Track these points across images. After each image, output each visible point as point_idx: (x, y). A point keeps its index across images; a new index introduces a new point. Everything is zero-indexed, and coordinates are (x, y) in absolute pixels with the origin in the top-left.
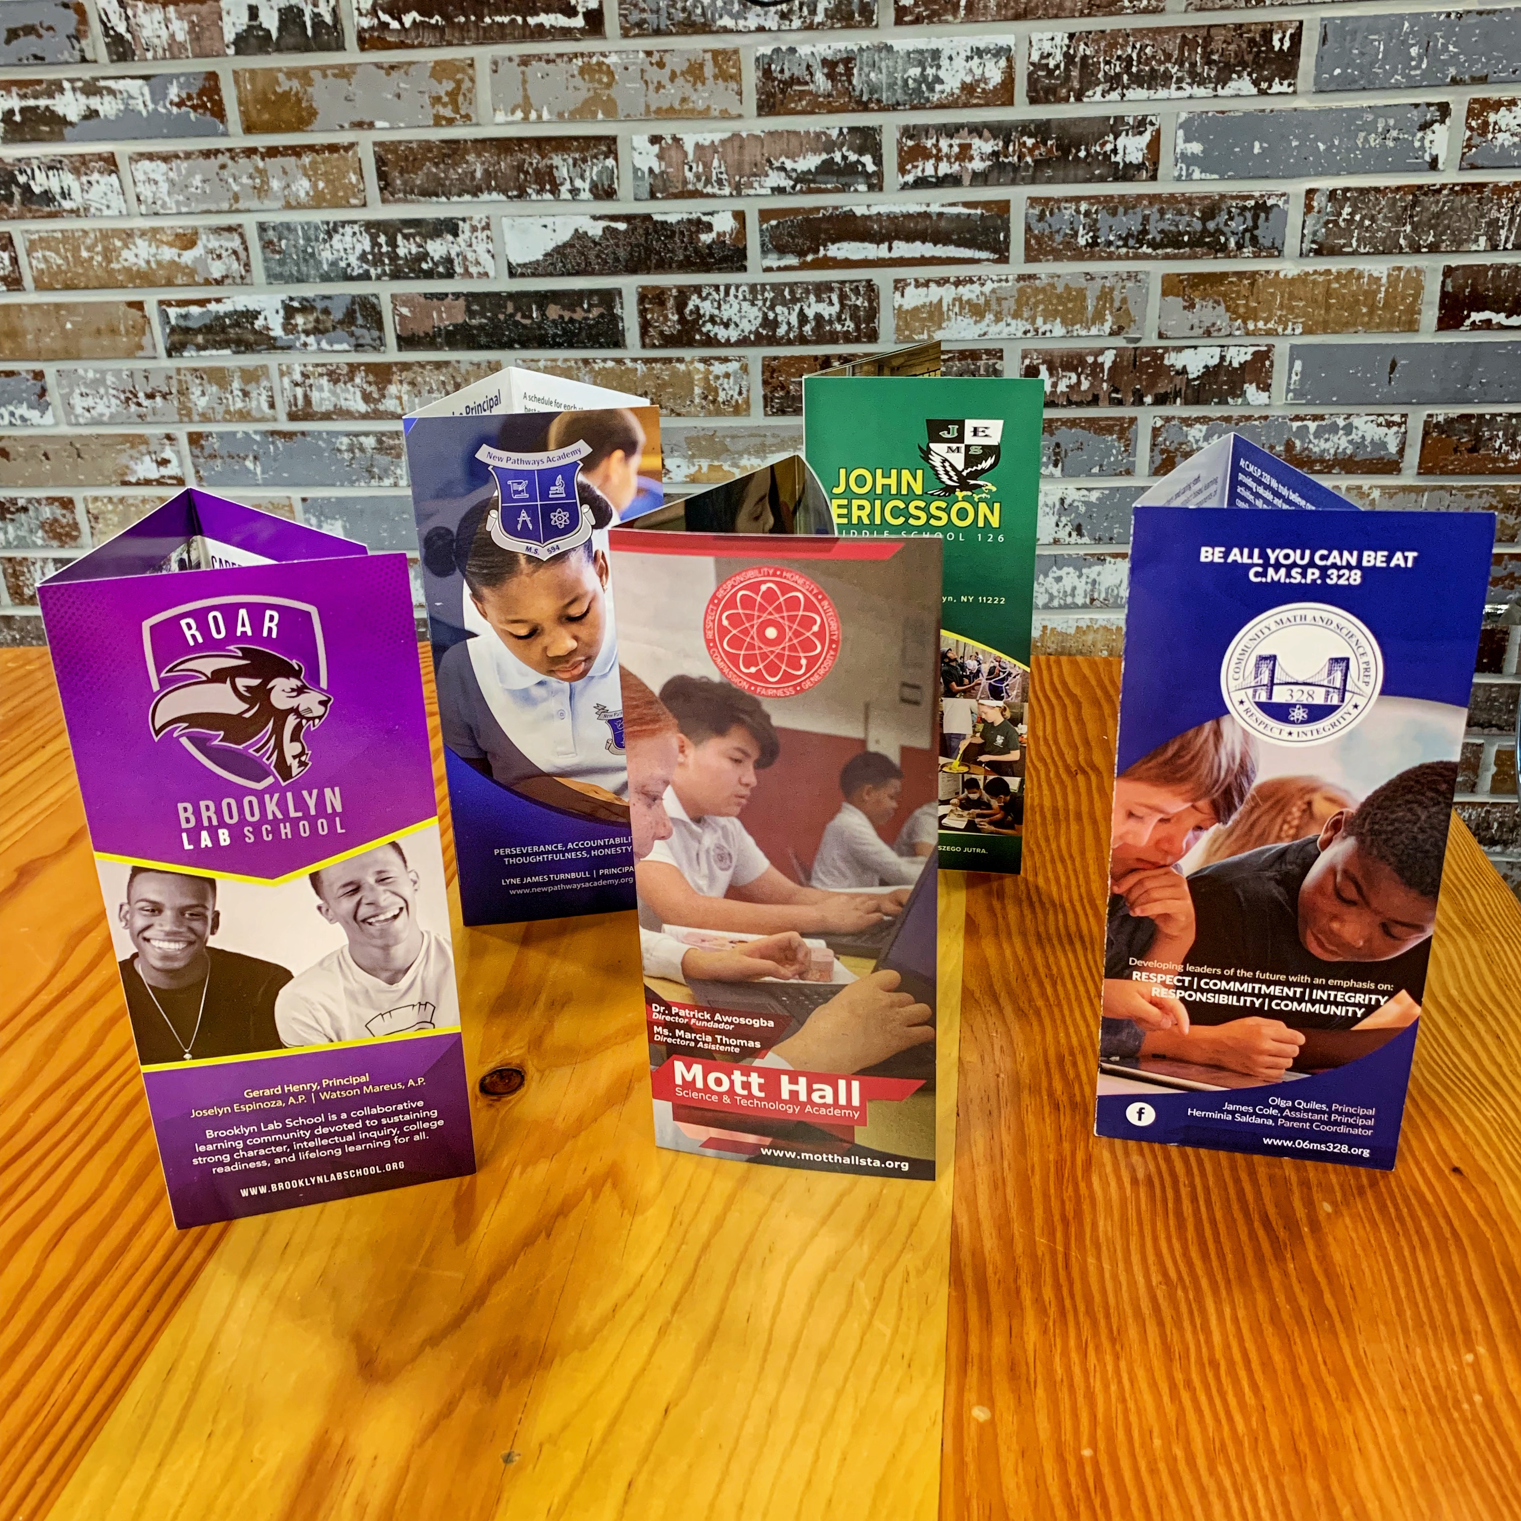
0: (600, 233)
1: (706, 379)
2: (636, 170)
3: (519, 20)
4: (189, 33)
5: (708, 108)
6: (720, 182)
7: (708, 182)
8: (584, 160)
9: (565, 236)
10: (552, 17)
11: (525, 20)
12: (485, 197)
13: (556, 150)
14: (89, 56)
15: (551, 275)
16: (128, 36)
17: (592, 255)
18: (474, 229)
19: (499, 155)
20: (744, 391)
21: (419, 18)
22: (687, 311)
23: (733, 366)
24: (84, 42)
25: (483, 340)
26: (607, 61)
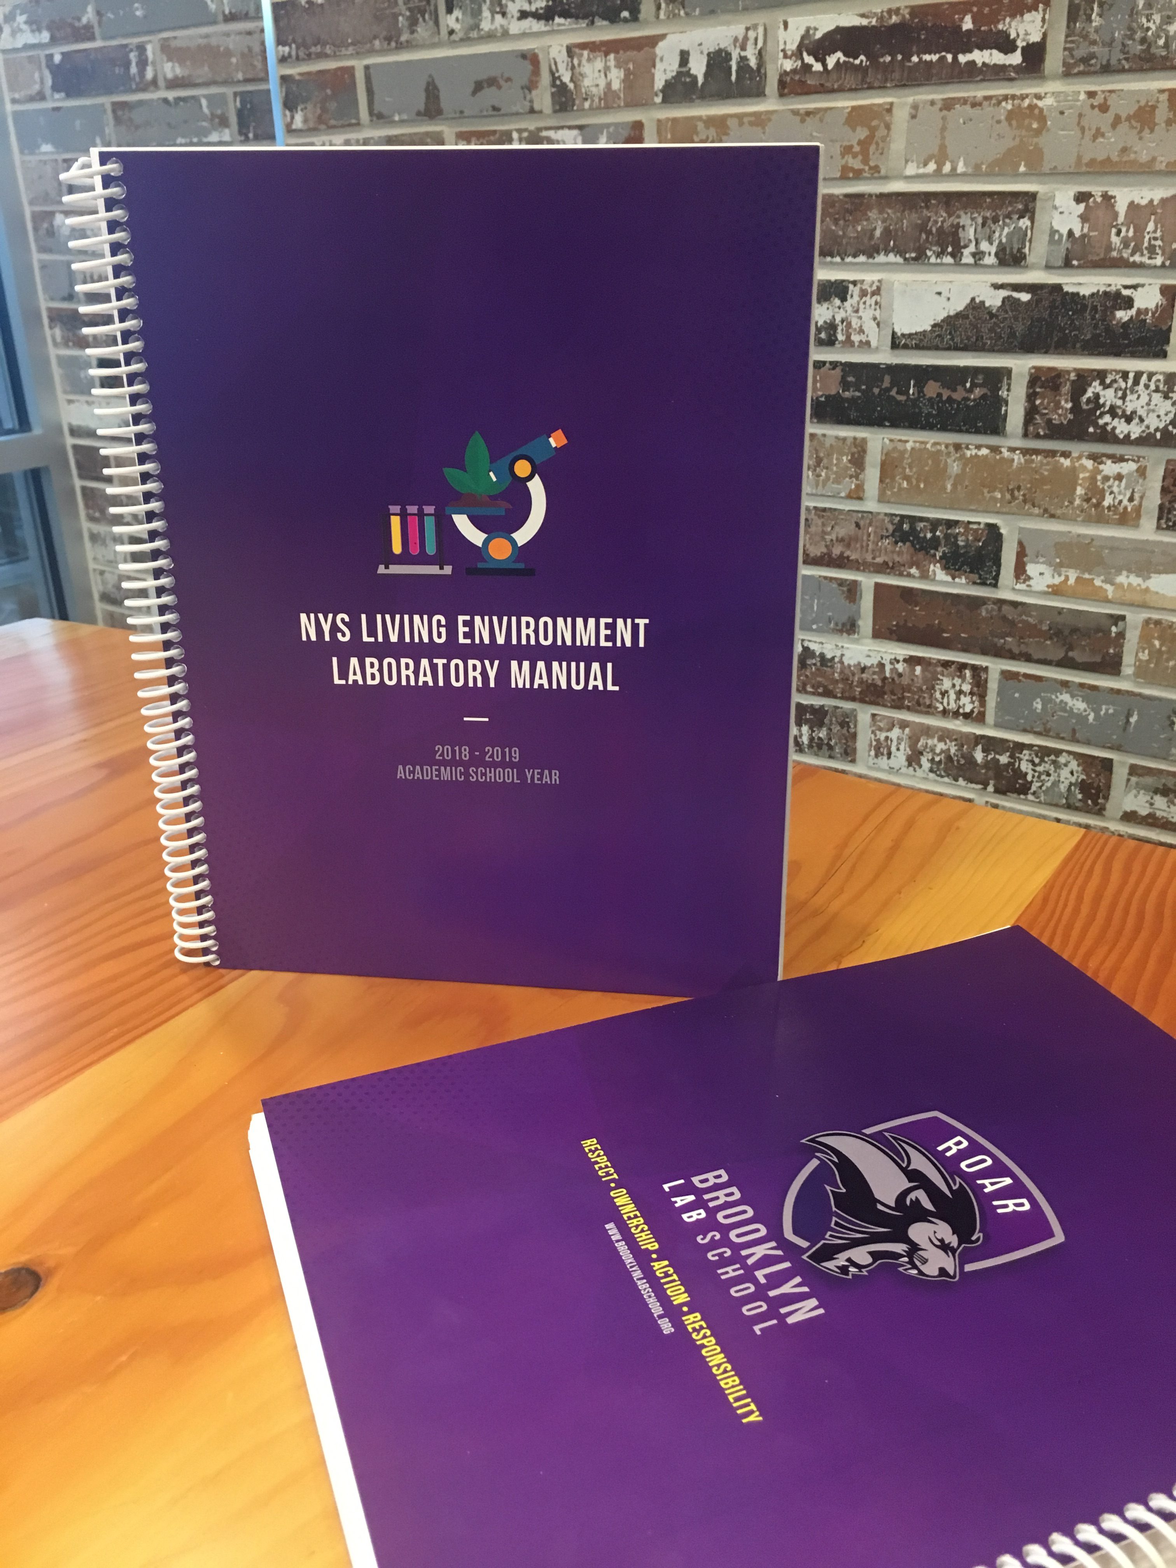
0: (999, 303)
1: (1093, 479)
2: (1053, 232)
3: (950, 57)
4: (624, 81)
5: (1154, 159)
6: (1152, 250)
7: (1137, 249)
8: (995, 220)
9: (958, 305)
10: (986, 53)
11: (955, 58)
12: (881, 258)
13: (964, 208)
14: (537, 107)
15: (937, 348)
16: (571, 86)
17: (985, 330)
18: (863, 293)
19: (903, 211)
20: (1137, 496)
21: (843, 59)
22: (1084, 399)
23: (1128, 468)
24: (534, 92)
25: (853, 414)
26: (1040, 104)
